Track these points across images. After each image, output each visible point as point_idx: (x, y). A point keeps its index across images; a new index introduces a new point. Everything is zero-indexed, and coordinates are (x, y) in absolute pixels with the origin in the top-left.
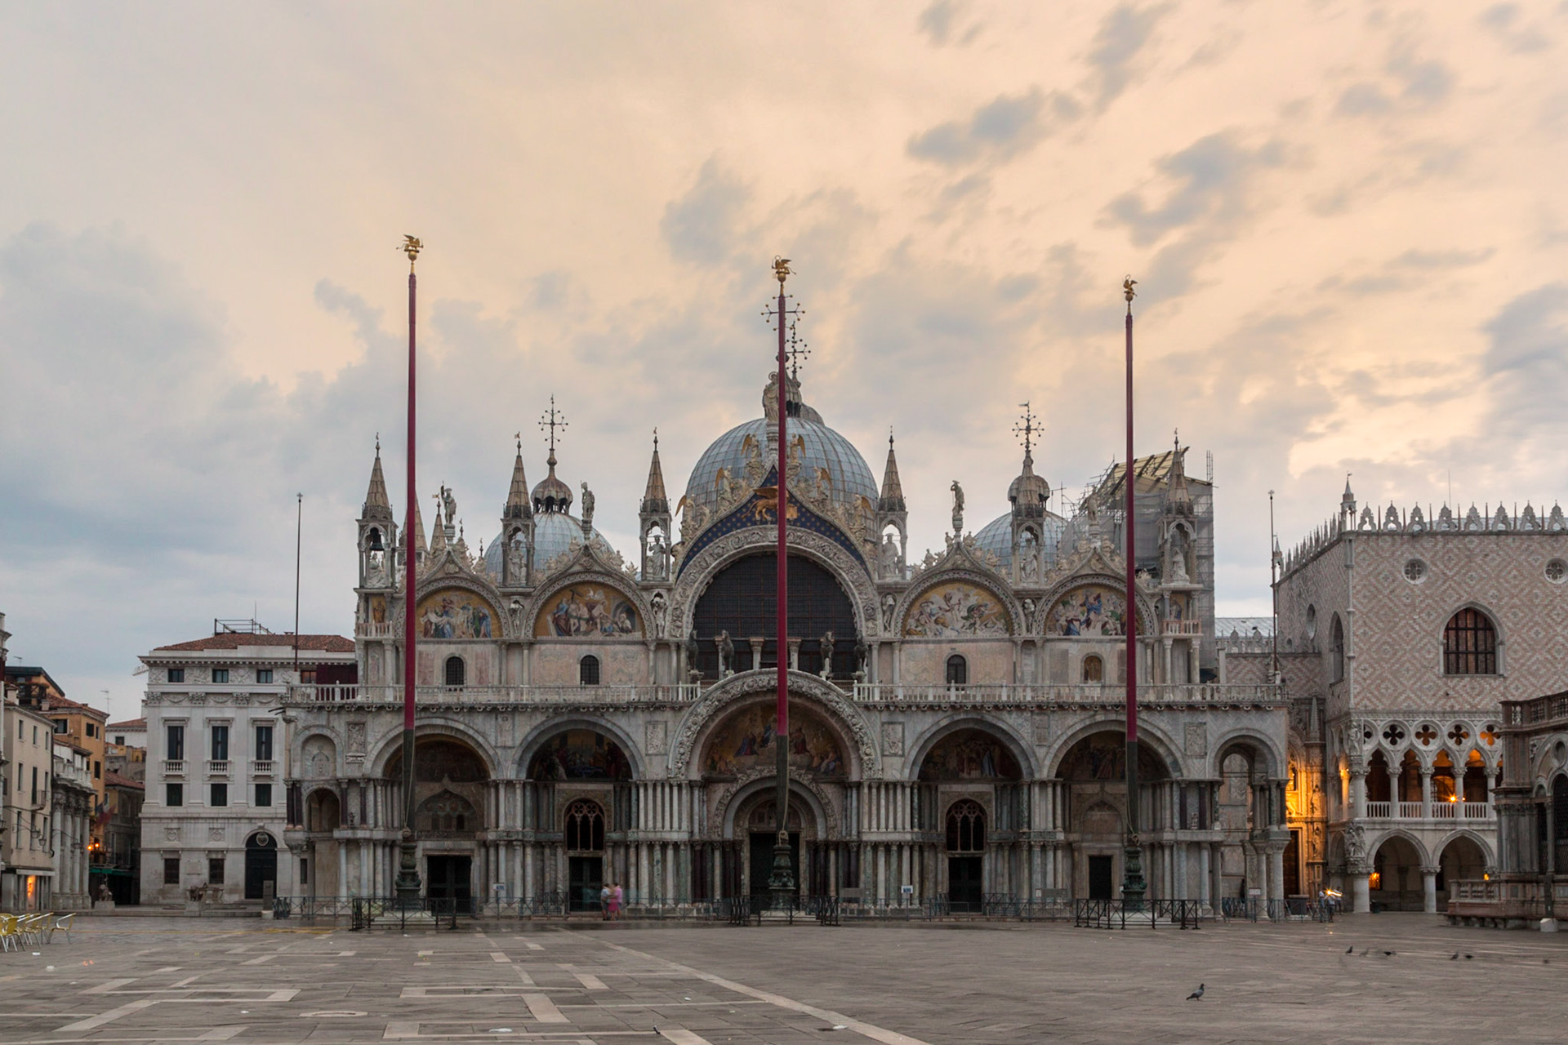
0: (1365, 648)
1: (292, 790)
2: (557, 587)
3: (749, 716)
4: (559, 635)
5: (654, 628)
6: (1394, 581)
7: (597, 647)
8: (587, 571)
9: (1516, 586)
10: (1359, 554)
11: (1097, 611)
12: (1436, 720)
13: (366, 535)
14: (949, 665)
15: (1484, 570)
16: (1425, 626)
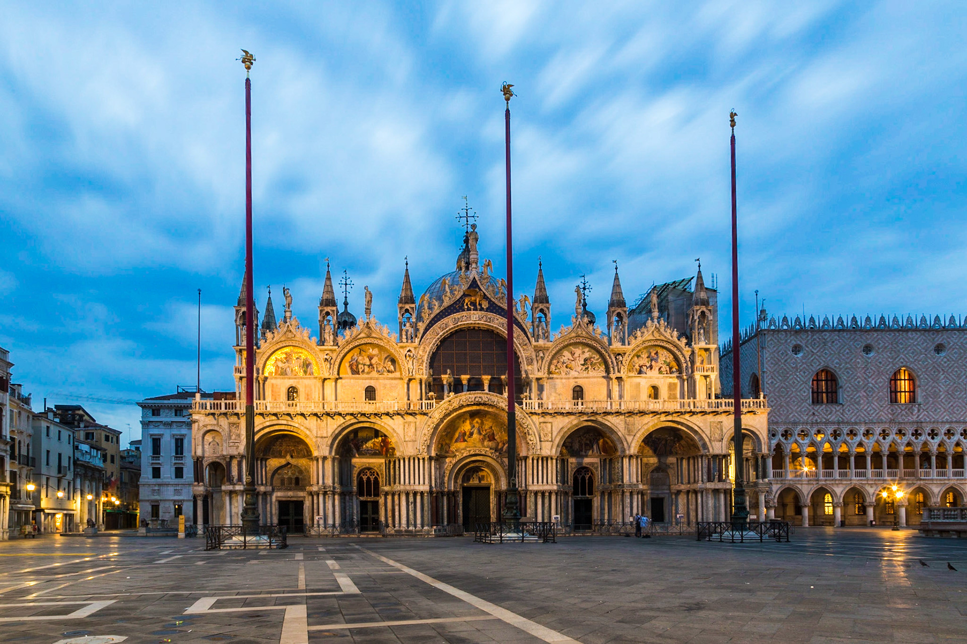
0: (772, 390)
1: (197, 462)
2: (351, 346)
3: (462, 420)
4: (353, 374)
5: (407, 370)
6: (787, 355)
7: (375, 381)
8: (369, 337)
9: (848, 358)
10: (769, 341)
11: (656, 361)
12: (809, 427)
13: (239, 315)
14: (573, 391)
15: (832, 350)
16: (803, 379)
